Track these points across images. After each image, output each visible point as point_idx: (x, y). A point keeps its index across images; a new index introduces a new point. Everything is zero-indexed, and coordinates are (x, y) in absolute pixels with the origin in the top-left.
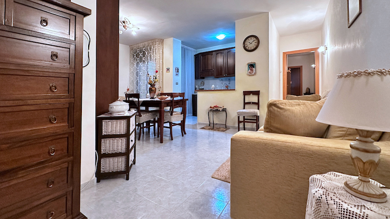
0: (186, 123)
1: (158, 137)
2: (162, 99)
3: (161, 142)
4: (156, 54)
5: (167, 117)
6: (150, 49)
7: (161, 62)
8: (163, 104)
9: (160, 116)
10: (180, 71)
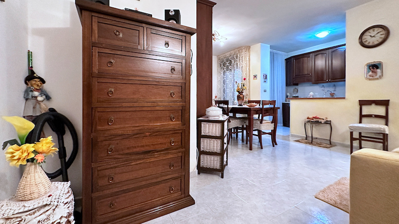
0: (277, 134)
1: (247, 143)
2: (251, 106)
3: (251, 149)
4: (242, 61)
5: (256, 125)
6: (237, 57)
7: (248, 70)
8: (252, 112)
9: (250, 123)
10: (268, 77)
